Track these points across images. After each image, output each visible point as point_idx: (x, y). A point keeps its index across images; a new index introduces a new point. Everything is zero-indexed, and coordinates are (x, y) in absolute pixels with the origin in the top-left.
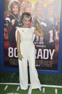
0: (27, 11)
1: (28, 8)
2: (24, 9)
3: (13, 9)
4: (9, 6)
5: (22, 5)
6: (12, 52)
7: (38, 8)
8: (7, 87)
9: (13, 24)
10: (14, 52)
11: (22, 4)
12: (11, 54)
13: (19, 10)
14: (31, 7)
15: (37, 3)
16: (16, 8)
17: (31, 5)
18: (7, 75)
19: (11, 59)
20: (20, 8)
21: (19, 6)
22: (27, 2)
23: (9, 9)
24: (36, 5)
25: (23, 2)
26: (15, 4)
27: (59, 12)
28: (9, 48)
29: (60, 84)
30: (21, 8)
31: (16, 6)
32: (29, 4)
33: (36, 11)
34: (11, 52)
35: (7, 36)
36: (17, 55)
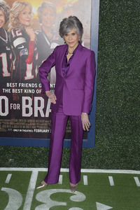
0: (22, 22)
1: (24, 16)
2: (17, 18)
7: (45, 15)
11: (11, 7)
13: (7, 20)
14: (30, 13)
15: (43, 5)
17: (31, 10)
20: (8, 15)
21: (6, 11)
22: (23, 3)
24: (40, 10)
25: (14, 4)
29: (92, 165)
30: (11, 15)
32: (27, 8)
33: (41, 22)
36: (3, 111)
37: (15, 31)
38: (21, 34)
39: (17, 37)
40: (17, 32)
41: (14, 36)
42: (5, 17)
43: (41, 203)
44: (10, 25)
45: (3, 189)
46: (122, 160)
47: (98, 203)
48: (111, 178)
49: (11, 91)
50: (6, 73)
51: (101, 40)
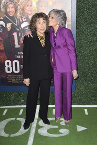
0: (26, 12)
1: (27, 8)
2: (23, 9)
3: (8, 10)
4: (2, 6)
5: (19, 3)
6: (10, 66)
7: (41, 7)
8: (6, 111)
9: (9, 29)
10: (12, 66)
12: (9, 69)
13: (16, 10)
14: (31, 6)
16: (12, 8)
17: (32, 3)
18: (6, 97)
19: (10, 75)
20: (17, 7)
21: (15, 4)
23: (3, 10)
24: (38, 3)
26: (10, 2)
27: (69, 11)
28: (6, 62)
30: (19, 7)
31: (11, 6)
34: (8, 66)
35: (3, 45)
36: (16, 70)
37: (22, 18)
38: (25, 20)
39: (23, 22)
40: (23, 18)
41: (21, 21)
42: (15, 9)
43: (42, 127)
44: (18, 14)
45: (18, 119)
46: (93, 98)
47: (77, 126)
48: (86, 111)
49: (21, 57)
50: (17, 46)
51: (78, 22)
